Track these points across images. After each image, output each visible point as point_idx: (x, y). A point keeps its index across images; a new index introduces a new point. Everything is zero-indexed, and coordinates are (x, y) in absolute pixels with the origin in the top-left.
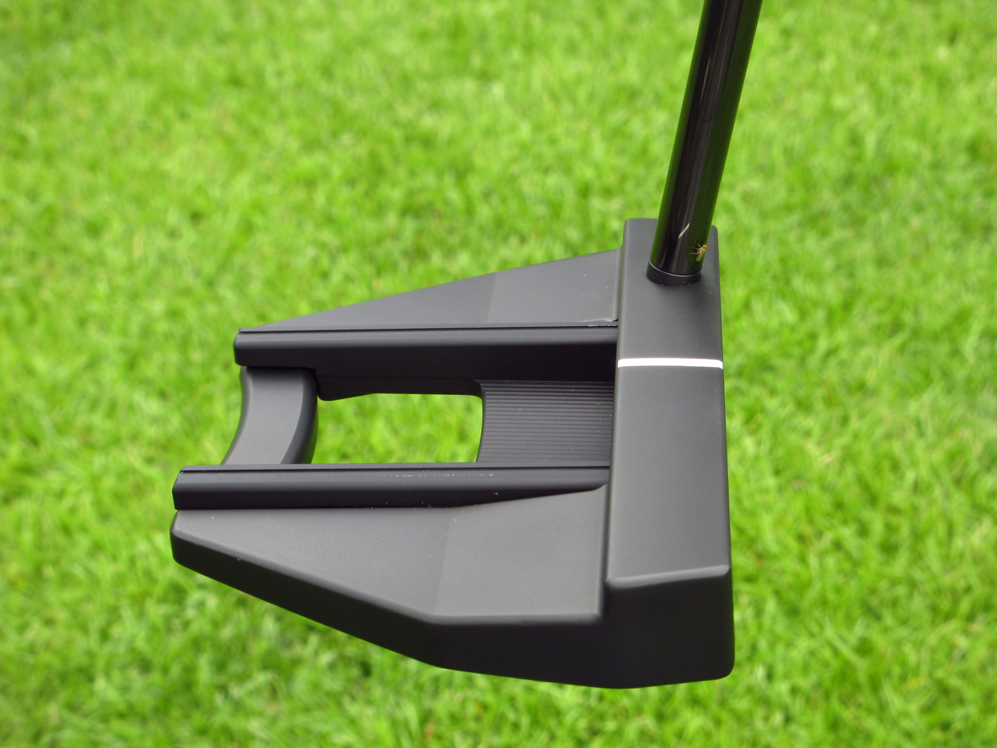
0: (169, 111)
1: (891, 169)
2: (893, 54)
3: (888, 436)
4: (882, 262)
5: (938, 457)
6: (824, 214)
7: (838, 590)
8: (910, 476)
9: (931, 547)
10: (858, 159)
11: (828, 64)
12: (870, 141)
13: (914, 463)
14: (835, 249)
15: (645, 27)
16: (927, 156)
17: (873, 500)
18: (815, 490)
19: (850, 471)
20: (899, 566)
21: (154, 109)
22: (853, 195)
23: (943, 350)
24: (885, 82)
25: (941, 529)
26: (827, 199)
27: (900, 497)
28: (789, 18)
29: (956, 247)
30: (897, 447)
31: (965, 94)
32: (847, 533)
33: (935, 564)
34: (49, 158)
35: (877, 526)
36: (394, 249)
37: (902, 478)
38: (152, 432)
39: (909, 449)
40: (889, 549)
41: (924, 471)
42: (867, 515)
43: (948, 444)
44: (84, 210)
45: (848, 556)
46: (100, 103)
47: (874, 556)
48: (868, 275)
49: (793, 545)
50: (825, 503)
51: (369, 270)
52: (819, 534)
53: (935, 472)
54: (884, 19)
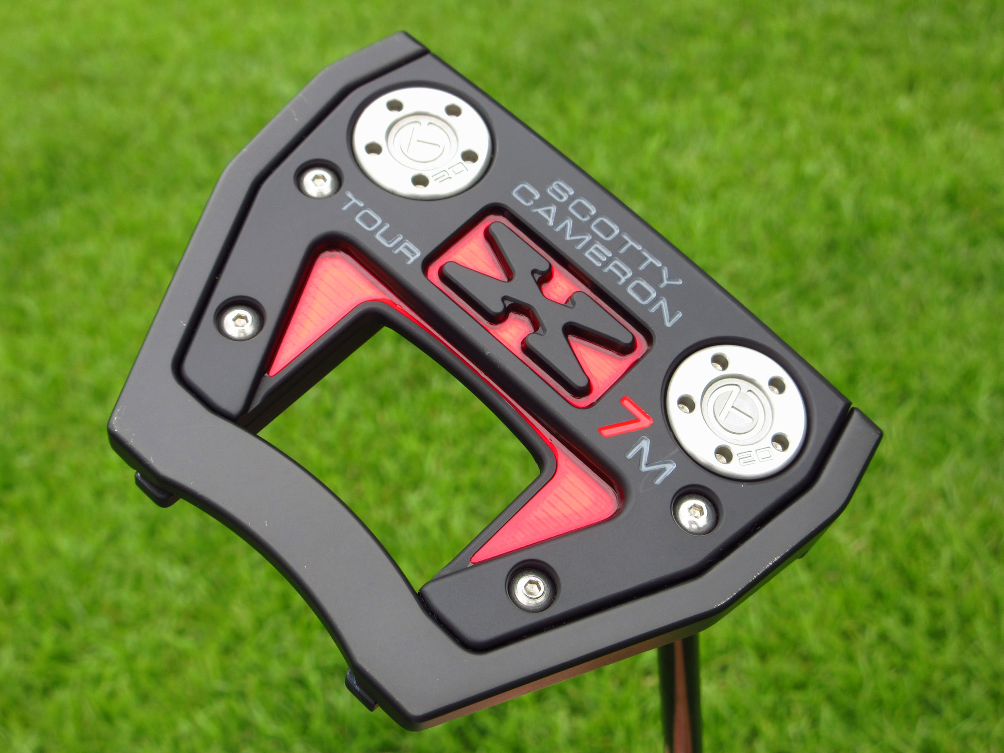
0: (159, 266)
1: (872, 230)
2: (855, 112)
3: (916, 513)
4: (880, 327)
5: (970, 529)
6: (813, 286)
7: (892, 687)
8: (946, 555)
9: (980, 627)
10: (837, 224)
11: (793, 130)
12: (847, 204)
13: (948, 540)
14: (831, 320)
15: (606, 118)
16: (906, 212)
17: (911, 584)
18: (850, 581)
19: (884, 558)
20: (951, 652)
21: (144, 266)
22: (838, 263)
23: (954, 414)
24: (851, 141)
25: (987, 608)
26: (814, 269)
27: (938, 578)
28: (746, 88)
29: (952, 302)
30: (927, 524)
31: (933, 142)
32: (891, 624)
33: (986, 645)
34: (50, 328)
35: (921, 612)
36: (392, 378)
37: (937, 556)
38: (180, 602)
39: (940, 524)
40: (937, 635)
41: (958, 547)
42: (908, 601)
43: (979, 513)
44: (87, 378)
45: (895, 648)
46: (92, 266)
47: (922, 644)
48: (868, 344)
49: (838, 644)
50: (863, 594)
51: (372, 403)
52: (862, 628)
53: (970, 546)
54: (840, 77)
